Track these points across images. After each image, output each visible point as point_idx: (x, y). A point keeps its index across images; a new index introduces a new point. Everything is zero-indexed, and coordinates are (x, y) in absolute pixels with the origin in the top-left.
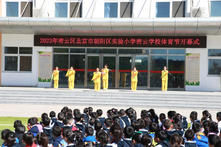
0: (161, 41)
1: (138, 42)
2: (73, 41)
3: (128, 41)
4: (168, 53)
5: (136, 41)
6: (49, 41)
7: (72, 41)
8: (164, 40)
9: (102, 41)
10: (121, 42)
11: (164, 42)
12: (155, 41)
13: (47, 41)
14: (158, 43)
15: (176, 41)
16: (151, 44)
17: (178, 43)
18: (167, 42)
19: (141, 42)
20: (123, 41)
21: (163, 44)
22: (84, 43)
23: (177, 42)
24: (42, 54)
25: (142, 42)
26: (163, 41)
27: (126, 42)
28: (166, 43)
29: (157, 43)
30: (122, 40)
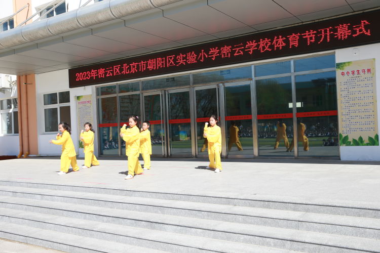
0: (272, 42)
1: (224, 54)
2: (118, 70)
3: (204, 55)
4: (292, 70)
5: (220, 52)
6: (87, 76)
7: (116, 70)
8: (278, 38)
9: (160, 62)
10: (192, 58)
11: (280, 43)
12: (258, 46)
13: (84, 76)
14: (267, 48)
15: (308, 37)
16: (251, 53)
17: (313, 41)
18: (287, 41)
19: (230, 53)
20: (195, 56)
21: (278, 48)
22: (133, 71)
23: (311, 38)
24: (81, 100)
25: (233, 52)
26: (277, 42)
27: (201, 58)
28: (284, 44)
29: (264, 48)
30: (193, 55)
